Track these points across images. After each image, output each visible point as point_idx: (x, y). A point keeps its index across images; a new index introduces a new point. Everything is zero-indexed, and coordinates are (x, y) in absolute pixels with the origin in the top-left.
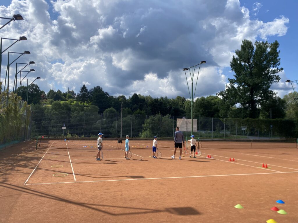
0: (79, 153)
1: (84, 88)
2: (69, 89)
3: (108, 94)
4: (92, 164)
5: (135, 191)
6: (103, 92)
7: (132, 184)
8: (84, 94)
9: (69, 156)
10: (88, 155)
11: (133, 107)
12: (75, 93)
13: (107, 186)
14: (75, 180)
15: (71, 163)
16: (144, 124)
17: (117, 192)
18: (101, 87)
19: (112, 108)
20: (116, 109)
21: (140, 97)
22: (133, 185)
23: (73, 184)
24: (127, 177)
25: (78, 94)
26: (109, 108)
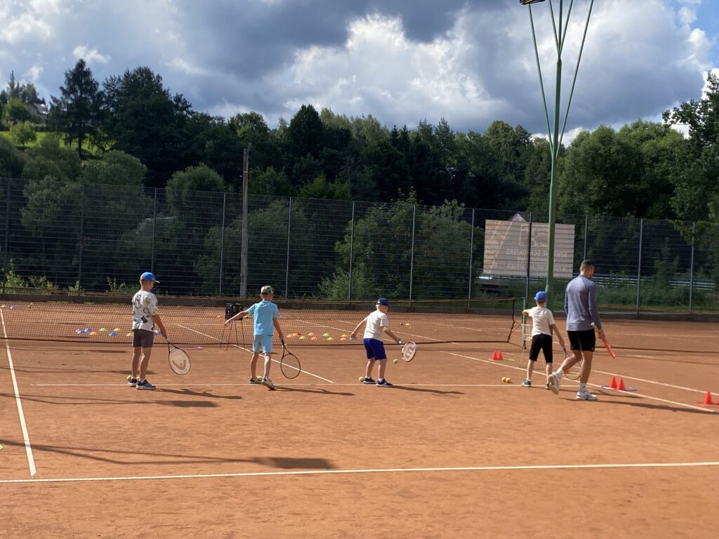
0: (55, 356)
1: (80, 76)
2: (13, 78)
3: (186, 106)
4: (108, 407)
5: (290, 522)
6: (165, 93)
7: (280, 492)
8: (79, 103)
9: (13, 372)
10: (95, 368)
11: (297, 165)
12: (40, 97)
13: (169, 499)
14: (33, 471)
15: (19, 401)
16: (343, 241)
17: (211, 523)
18: (155, 75)
19: (202, 169)
20: (220, 173)
21: (326, 122)
22: (284, 498)
23: (23, 487)
24: (257, 461)
25: (55, 100)
26: (190, 168)
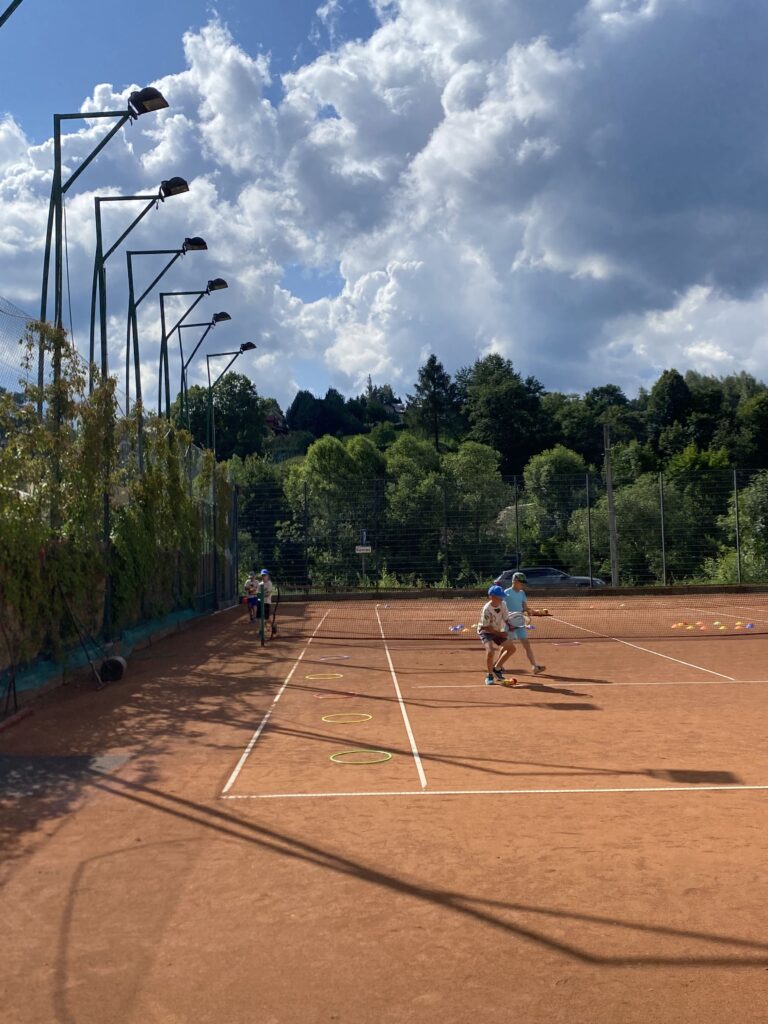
0: (430, 657)
1: (432, 372)
3: (539, 388)
4: (491, 710)
6: (516, 377)
8: (433, 397)
14: (424, 782)
20: (578, 451)
23: (416, 799)
25: (410, 398)
